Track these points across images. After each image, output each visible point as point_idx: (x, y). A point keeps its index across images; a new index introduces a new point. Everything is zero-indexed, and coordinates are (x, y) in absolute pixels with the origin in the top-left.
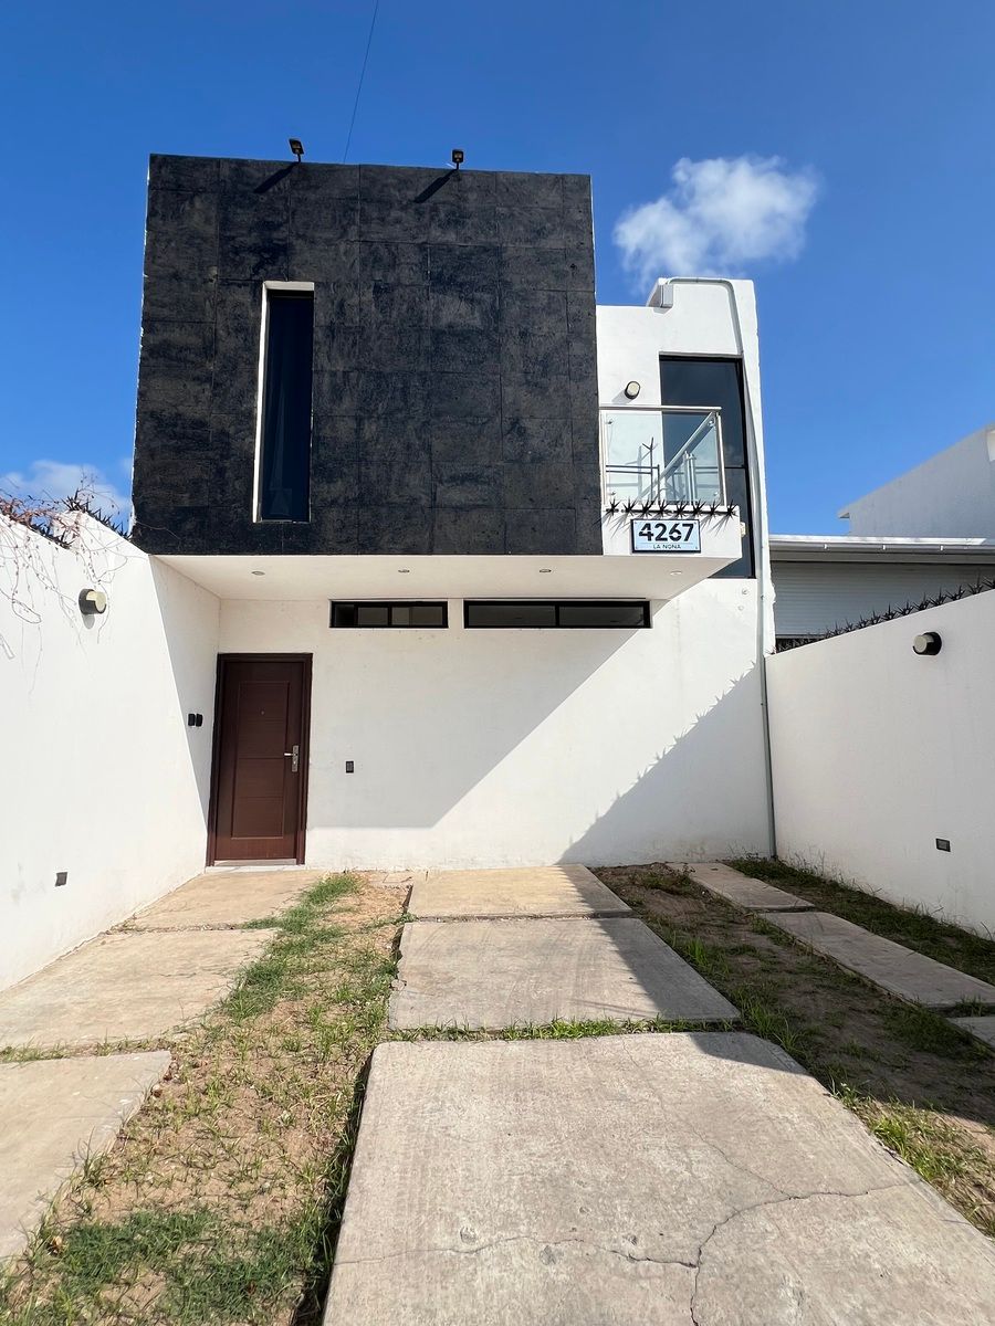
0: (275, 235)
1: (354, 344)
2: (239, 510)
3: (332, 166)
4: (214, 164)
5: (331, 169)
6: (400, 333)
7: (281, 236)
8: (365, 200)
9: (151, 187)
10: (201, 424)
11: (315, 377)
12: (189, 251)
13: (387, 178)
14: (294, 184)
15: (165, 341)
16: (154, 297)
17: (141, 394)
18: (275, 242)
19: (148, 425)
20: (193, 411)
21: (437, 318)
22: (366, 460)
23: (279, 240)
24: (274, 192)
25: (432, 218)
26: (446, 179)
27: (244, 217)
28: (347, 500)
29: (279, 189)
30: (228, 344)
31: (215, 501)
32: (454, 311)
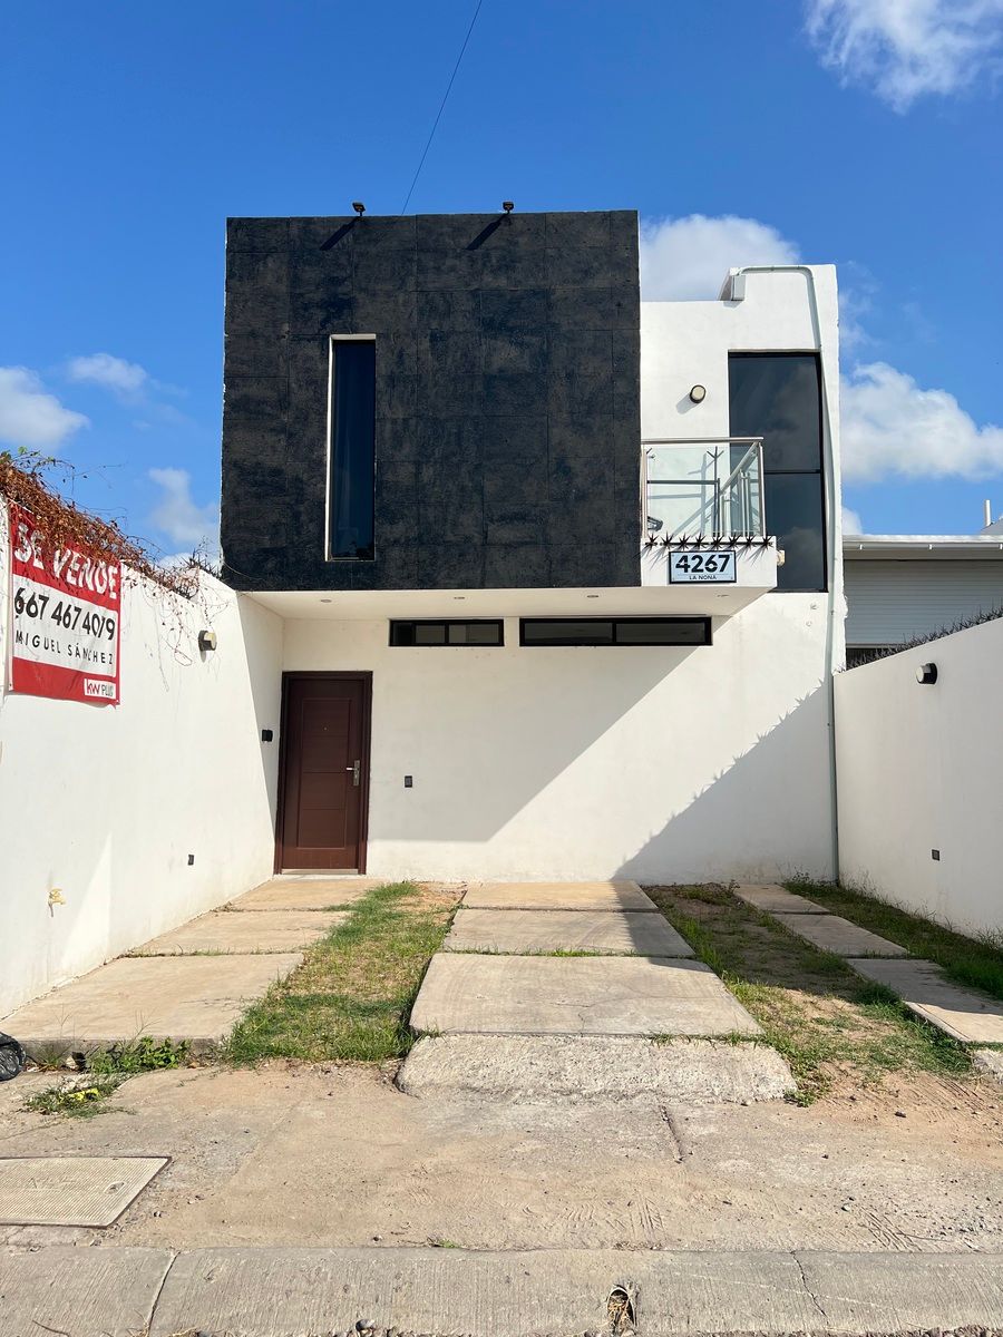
0: (340, 289)
1: (413, 392)
2: (313, 550)
3: (390, 218)
4: (284, 225)
5: (391, 221)
6: (454, 379)
7: (346, 290)
8: (422, 250)
9: (228, 251)
10: (277, 472)
11: (378, 425)
12: (264, 310)
13: (442, 227)
14: (356, 238)
15: (245, 396)
16: (234, 354)
17: (226, 446)
18: (340, 296)
19: (231, 474)
20: (271, 460)
21: (488, 364)
22: (424, 502)
23: (344, 294)
24: (339, 249)
25: (484, 265)
26: (498, 223)
27: (312, 274)
28: (408, 540)
29: (343, 244)
30: (300, 396)
31: (292, 543)
32: (505, 355)
